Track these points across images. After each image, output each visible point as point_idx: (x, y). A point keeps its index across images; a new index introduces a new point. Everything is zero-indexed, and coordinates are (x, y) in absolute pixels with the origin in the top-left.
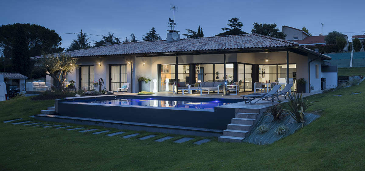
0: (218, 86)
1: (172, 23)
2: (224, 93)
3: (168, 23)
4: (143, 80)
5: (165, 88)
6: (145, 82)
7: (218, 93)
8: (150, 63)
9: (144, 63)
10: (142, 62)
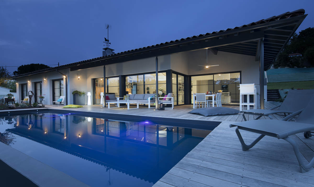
0: (149, 99)
1: (107, 42)
2: (157, 107)
3: (104, 42)
4: (77, 94)
5: (100, 101)
6: (79, 95)
7: (149, 107)
8: (85, 77)
9: (79, 77)
10: (77, 76)
